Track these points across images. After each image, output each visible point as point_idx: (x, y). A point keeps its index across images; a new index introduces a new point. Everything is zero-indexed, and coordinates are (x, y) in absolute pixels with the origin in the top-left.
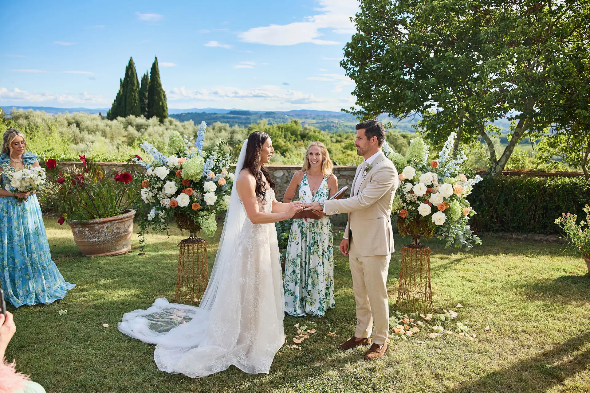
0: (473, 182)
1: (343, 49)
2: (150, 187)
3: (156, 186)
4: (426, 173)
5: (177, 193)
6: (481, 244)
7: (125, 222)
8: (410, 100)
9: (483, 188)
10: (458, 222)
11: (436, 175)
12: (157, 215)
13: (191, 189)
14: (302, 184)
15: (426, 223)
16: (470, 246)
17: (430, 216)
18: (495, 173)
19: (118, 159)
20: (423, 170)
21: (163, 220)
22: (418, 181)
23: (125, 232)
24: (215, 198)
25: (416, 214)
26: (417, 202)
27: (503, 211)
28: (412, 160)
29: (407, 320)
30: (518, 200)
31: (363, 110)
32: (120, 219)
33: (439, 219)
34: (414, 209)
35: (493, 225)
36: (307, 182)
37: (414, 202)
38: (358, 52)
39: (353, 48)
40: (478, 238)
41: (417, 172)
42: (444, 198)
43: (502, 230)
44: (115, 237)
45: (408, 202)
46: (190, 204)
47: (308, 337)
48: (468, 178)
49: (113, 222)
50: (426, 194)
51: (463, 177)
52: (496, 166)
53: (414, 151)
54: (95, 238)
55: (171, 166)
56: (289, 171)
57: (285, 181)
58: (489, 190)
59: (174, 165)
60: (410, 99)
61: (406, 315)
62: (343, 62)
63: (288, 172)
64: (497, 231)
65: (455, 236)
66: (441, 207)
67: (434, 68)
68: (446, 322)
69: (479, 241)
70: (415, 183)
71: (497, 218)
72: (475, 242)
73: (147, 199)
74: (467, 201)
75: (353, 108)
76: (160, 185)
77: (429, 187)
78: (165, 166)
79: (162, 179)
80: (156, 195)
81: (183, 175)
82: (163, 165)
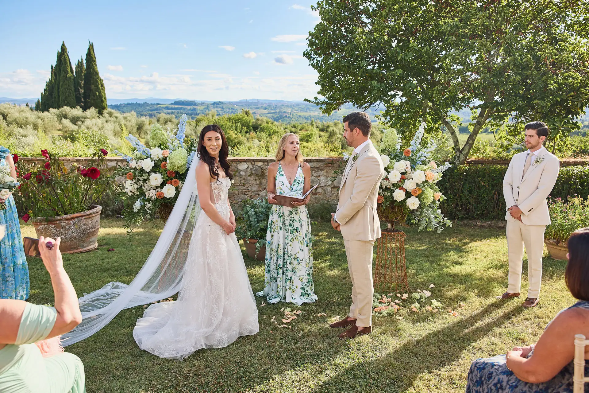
0: (443, 168)
2: (135, 179)
3: (141, 178)
4: (399, 161)
5: (163, 185)
6: (451, 226)
7: (93, 218)
8: (377, 91)
9: (448, 177)
10: (429, 206)
11: (409, 163)
12: (143, 207)
13: (178, 180)
14: (278, 175)
15: (400, 208)
16: (442, 228)
17: (405, 200)
18: (459, 162)
19: (70, 154)
20: (397, 158)
21: (149, 211)
22: (393, 168)
23: (92, 228)
25: (391, 199)
26: (392, 188)
27: (467, 199)
28: (387, 149)
29: (385, 300)
30: (482, 187)
32: (88, 215)
33: (413, 203)
34: (389, 194)
35: (458, 213)
36: (283, 173)
37: (389, 189)
38: (322, 42)
39: (317, 38)
40: (449, 221)
41: (391, 160)
42: (417, 184)
43: (467, 218)
44: (83, 234)
45: (384, 188)
46: (176, 195)
47: (296, 317)
48: (438, 165)
49: (80, 218)
50: (400, 181)
51: (433, 164)
52: (460, 154)
53: (387, 141)
54: (62, 235)
55: (156, 158)
56: (253, 163)
57: (249, 174)
58: (454, 179)
59: (158, 157)
60: (376, 89)
61: (383, 296)
62: (306, 52)
63: (252, 165)
64: (462, 219)
65: (427, 220)
66: (414, 193)
67: (399, 59)
68: (422, 300)
69: (449, 223)
70: (389, 170)
71: (461, 206)
72: (445, 224)
73: (131, 191)
74: (437, 187)
75: (316, 98)
76: (146, 177)
77: (403, 174)
78: (149, 159)
79: (148, 171)
80: (141, 187)
81: (168, 167)
82: (147, 157)
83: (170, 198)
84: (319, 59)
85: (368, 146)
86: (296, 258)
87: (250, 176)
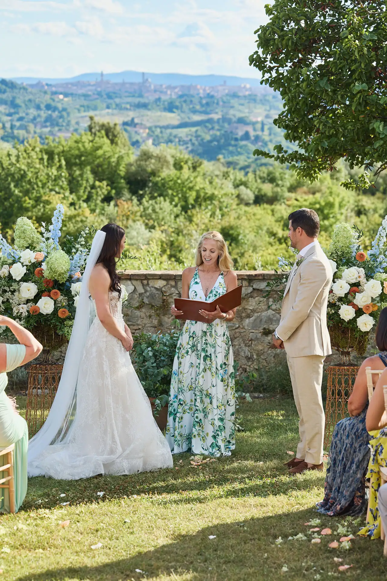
1: (255, 33)
3: (8, 289)
4: (350, 267)
5: (36, 298)
8: (382, 142)
13: (58, 291)
17: (354, 320)
20: (349, 263)
22: (341, 277)
25: (337, 318)
26: (339, 304)
31: (302, 151)
33: (366, 323)
34: (333, 312)
36: (198, 280)
37: (336, 304)
38: (284, 42)
41: (339, 267)
42: (372, 298)
45: (331, 304)
46: (55, 311)
55: (27, 263)
56: (145, 282)
57: (137, 304)
59: (30, 262)
60: (382, 139)
62: (255, 56)
63: (143, 285)
75: (279, 148)
76: (15, 286)
77: (353, 285)
78: (19, 264)
79: (18, 280)
80: (8, 299)
81: (46, 274)
82: (14, 262)
83: (47, 315)
84: (281, 70)
85: (313, 248)
86: (208, 395)
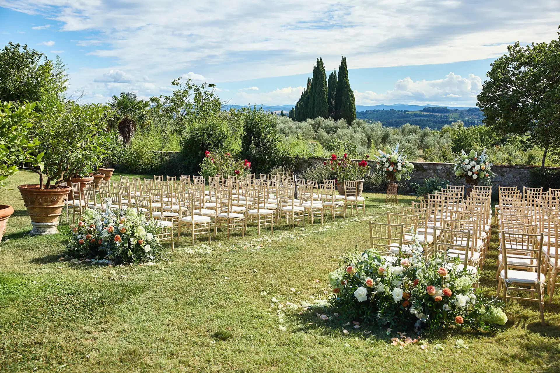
11: (476, 163)
20: (472, 160)
22: (470, 164)
24: (401, 168)
25: (467, 175)
33: (475, 177)
37: (467, 171)
41: (469, 161)
42: (477, 170)
46: (393, 170)
66: (476, 173)
77: (473, 166)
80: (382, 167)
81: (391, 160)
82: (384, 157)
87: (443, 173)
